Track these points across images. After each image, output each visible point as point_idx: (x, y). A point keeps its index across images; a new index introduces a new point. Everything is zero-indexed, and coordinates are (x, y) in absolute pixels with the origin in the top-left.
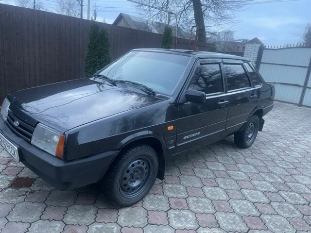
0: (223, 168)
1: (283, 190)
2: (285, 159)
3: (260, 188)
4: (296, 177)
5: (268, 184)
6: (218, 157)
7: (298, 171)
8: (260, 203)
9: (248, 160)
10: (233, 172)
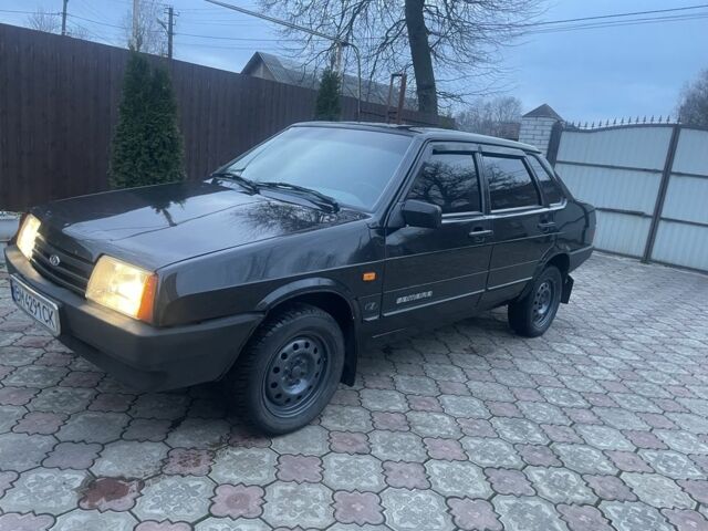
0: (401, 406)
1: (538, 463)
2: (569, 385)
3: (478, 458)
4: (585, 431)
5: (505, 448)
6: (399, 379)
7: (594, 414)
8: (466, 497)
9: (473, 385)
10: (425, 415)
